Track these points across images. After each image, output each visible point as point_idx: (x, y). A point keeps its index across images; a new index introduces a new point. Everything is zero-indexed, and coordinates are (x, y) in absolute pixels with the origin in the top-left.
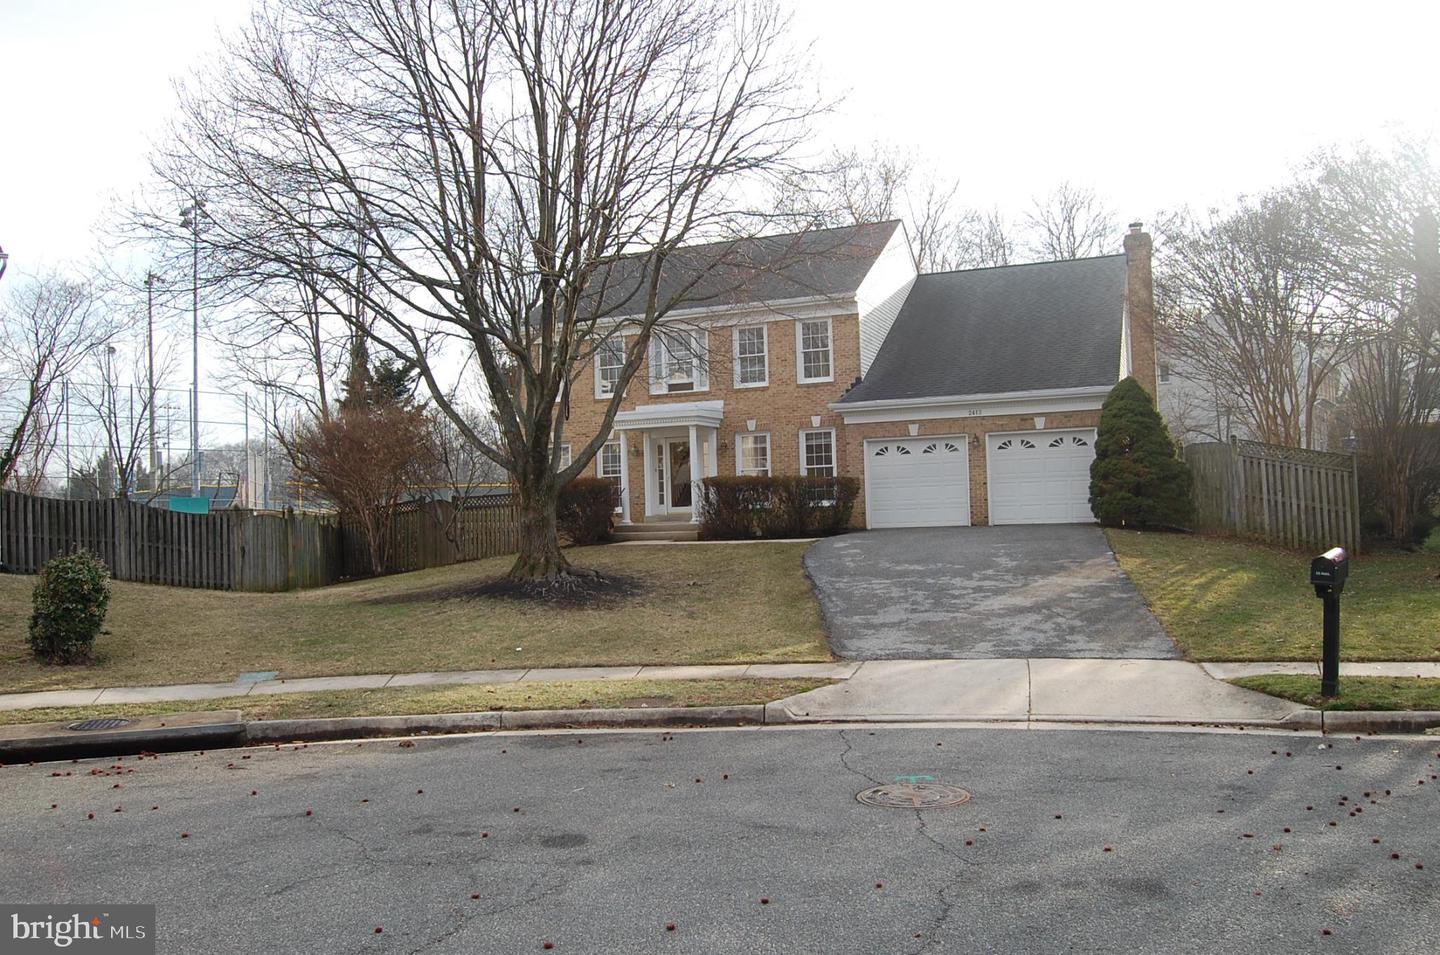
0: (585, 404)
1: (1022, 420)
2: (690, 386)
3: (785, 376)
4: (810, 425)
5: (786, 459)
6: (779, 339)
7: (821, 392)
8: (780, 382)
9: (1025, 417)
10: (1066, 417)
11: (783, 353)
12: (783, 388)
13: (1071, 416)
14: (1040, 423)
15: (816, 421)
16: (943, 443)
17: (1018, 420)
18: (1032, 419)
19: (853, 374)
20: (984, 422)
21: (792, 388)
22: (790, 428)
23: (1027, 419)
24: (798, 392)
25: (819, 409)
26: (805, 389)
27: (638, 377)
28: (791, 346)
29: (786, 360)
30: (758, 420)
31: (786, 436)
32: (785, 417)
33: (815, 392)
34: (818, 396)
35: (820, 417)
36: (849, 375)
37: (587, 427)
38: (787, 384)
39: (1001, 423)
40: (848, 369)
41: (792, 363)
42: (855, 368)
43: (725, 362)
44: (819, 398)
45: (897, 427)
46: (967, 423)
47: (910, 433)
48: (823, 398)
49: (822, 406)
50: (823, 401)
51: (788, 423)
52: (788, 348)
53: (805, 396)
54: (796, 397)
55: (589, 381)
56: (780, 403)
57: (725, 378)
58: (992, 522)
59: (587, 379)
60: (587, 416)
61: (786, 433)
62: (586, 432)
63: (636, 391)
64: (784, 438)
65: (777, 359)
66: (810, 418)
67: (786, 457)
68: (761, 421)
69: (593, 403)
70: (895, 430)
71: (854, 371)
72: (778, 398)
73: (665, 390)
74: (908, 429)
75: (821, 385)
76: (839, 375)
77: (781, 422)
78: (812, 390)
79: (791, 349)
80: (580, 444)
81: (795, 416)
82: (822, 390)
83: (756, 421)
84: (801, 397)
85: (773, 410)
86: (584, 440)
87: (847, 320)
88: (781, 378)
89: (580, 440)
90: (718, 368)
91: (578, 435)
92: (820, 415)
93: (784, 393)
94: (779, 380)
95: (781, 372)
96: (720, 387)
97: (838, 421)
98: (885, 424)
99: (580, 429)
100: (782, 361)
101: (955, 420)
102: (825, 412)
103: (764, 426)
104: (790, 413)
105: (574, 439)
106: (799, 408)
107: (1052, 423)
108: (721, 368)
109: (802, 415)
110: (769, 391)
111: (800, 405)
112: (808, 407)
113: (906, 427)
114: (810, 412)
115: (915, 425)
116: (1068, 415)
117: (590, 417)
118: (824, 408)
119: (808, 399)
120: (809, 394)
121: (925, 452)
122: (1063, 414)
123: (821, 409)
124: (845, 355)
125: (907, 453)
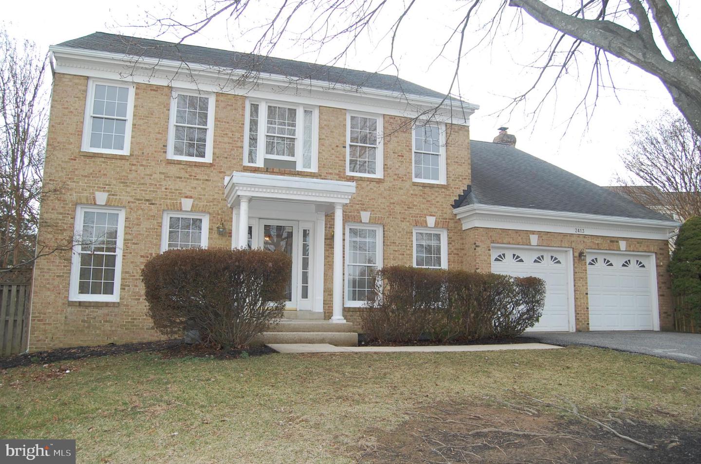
0: (153, 163)
1: (612, 241)
2: (293, 164)
3: (402, 171)
4: (425, 224)
6: (396, 134)
7: (436, 194)
8: (396, 177)
9: (613, 239)
10: (638, 243)
11: (399, 148)
12: (398, 183)
13: (641, 243)
14: (623, 245)
15: (431, 221)
17: (609, 241)
18: (617, 242)
19: (464, 181)
20: (586, 240)
21: (407, 185)
22: (404, 225)
23: (614, 241)
24: (414, 190)
25: (433, 209)
26: (421, 188)
27: (231, 143)
28: (408, 143)
29: (403, 156)
30: (373, 213)
31: (400, 232)
32: (400, 213)
33: (430, 193)
34: (433, 197)
35: (434, 218)
36: (461, 181)
37: (154, 192)
38: (402, 180)
39: (597, 242)
40: (461, 176)
41: (408, 160)
42: (467, 176)
43: (337, 146)
44: (434, 199)
45: (519, 235)
46: (573, 239)
47: (530, 242)
48: (438, 199)
49: (436, 207)
50: (438, 202)
51: (403, 220)
52: (404, 145)
53: (421, 195)
54: (412, 194)
55: (161, 135)
56: (395, 198)
57: (337, 163)
58: (591, 329)
59: (159, 133)
60: (154, 178)
61: (401, 230)
62: (152, 198)
63: (226, 158)
64: (398, 235)
65: (394, 153)
66: (425, 217)
67: (401, 254)
68: (376, 214)
69: (164, 164)
70: (520, 238)
71: (465, 179)
72: (393, 193)
73: (260, 163)
74: (529, 239)
75: (436, 186)
76: (453, 180)
77: (396, 218)
78: (427, 190)
79: (408, 146)
80: (140, 212)
81: (411, 214)
82: (436, 192)
83: (370, 213)
84: (416, 195)
85: (388, 204)
86: (146, 207)
87: (459, 130)
88: (397, 172)
89: (141, 207)
90: (330, 151)
91: (138, 200)
92: (434, 216)
93: (400, 188)
94: (395, 175)
95: (397, 167)
96: (330, 171)
97: (452, 224)
98: (510, 231)
99: (141, 194)
100: (399, 156)
101: (565, 235)
102: (439, 213)
103: (379, 219)
104: (406, 210)
105: (132, 205)
106: (414, 205)
107: (630, 246)
108: (333, 151)
109: (418, 214)
110: (385, 183)
111: (415, 203)
112: (423, 206)
113: (529, 236)
114: (425, 212)
115: (537, 236)
116: (640, 241)
117: (159, 180)
118: (438, 210)
119: (423, 198)
120: (424, 193)
121: (535, 261)
122: (637, 240)
123: (436, 210)
124: (457, 162)
125: (521, 261)
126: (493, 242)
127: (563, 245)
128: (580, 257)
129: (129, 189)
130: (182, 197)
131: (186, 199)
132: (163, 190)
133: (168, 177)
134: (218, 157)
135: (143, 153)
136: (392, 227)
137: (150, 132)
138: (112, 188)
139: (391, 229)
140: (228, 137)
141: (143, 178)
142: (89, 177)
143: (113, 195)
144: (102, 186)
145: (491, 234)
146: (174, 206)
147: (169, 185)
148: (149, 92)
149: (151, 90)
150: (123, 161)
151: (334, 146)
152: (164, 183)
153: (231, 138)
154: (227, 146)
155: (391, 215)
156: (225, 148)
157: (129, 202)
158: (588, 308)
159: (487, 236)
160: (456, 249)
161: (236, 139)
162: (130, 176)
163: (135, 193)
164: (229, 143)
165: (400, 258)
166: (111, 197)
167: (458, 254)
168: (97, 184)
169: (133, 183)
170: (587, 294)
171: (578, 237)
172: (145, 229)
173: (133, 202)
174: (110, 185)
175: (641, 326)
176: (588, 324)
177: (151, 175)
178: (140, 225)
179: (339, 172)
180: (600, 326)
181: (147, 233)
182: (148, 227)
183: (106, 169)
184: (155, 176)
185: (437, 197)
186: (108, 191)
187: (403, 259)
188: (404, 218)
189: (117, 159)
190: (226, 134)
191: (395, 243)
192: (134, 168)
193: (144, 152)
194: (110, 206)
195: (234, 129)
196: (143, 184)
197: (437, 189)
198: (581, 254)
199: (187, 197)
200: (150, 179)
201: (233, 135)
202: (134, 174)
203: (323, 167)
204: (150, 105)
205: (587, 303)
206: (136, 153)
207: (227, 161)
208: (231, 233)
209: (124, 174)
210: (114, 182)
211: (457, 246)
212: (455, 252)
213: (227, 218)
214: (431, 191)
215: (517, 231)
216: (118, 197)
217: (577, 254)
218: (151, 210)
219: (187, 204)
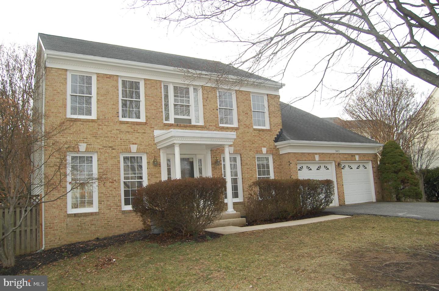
2: (190, 121)
3: (247, 123)
4: (261, 152)
5: (251, 171)
6: (243, 101)
8: (245, 126)
9: (352, 155)
12: (247, 129)
14: (357, 157)
15: (264, 150)
16: (324, 165)
18: (355, 156)
19: (279, 127)
20: (340, 156)
21: (251, 130)
22: (251, 153)
23: (353, 155)
24: (254, 133)
25: (265, 144)
26: (258, 132)
27: (156, 110)
28: (250, 106)
29: (248, 114)
30: (235, 147)
31: (249, 158)
32: (249, 146)
33: (263, 134)
34: (264, 136)
35: (266, 148)
36: (277, 127)
37: (114, 141)
38: (248, 128)
39: (345, 157)
40: (277, 124)
41: (250, 116)
42: (280, 124)
43: (213, 109)
44: (265, 138)
45: (310, 156)
46: (335, 156)
47: (315, 159)
48: (267, 138)
49: (266, 142)
50: (267, 139)
51: (250, 150)
52: (248, 107)
53: (258, 136)
54: (254, 136)
55: (115, 106)
56: (246, 138)
57: (214, 119)
58: (346, 203)
59: (114, 105)
60: (113, 133)
61: (250, 156)
62: (112, 146)
63: (154, 119)
64: (248, 159)
65: (243, 112)
66: (261, 148)
67: (251, 170)
68: (236, 148)
69: (118, 124)
70: (310, 157)
71: (279, 125)
72: (245, 135)
73: (172, 121)
74: (315, 157)
75: (265, 130)
76: (273, 126)
77: (247, 150)
78: (261, 132)
79: (250, 108)
80: (106, 155)
81: (254, 147)
82: (265, 133)
83: (233, 147)
84: (256, 136)
85: (242, 142)
86: (110, 152)
87: (274, 98)
88: (245, 123)
89: (107, 151)
90: (210, 112)
91: (105, 147)
92: (266, 147)
93: (248, 132)
94: (245, 125)
95: (245, 120)
96: (211, 124)
97: (274, 152)
98: (305, 154)
99: (106, 143)
100: (245, 114)
101: (331, 154)
102: (268, 146)
103: (238, 151)
104: (251, 145)
105: (101, 150)
106: (255, 142)
107: (360, 158)
108: (211, 112)
109: (257, 147)
110: (240, 130)
111: (256, 141)
112: (260, 142)
113: (314, 156)
114: (261, 145)
115: (318, 155)
116: (364, 155)
117: (116, 134)
118: (267, 144)
119: (259, 137)
120: (260, 135)
121: (317, 169)
122: (363, 154)
123: (266, 144)
124: (275, 116)
125: (311, 169)
126: (298, 160)
127: (331, 160)
128: (338, 165)
129: (98, 141)
130: (130, 144)
131: (133, 145)
132: (119, 140)
133: (122, 132)
134: (149, 118)
135: (105, 118)
136: (245, 155)
137: (108, 104)
138: (89, 141)
139: (245, 156)
140: (154, 106)
141: (107, 133)
142: (74, 134)
143: (89, 145)
144: (82, 139)
145: (297, 156)
146: (126, 149)
147: (123, 137)
148: (105, 79)
149: (107, 78)
150: (94, 123)
151: (212, 109)
152: (119, 136)
153: (155, 106)
154: (153, 111)
155: (244, 148)
156: (153, 113)
157: (99, 149)
158: (344, 193)
159: (295, 157)
160: (277, 165)
161: (158, 107)
162: (99, 133)
163: (103, 143)
164: (154, 110)
165: (251, 172)
166: (88, 146)
167: (279, 168)
168: (79, 138)
169: (101, 137)
170: (343, 185)
171: (337, 155)
172: (110, 165)
173: (101, 149)
174: (87, 139)
175: (367, 200)
176: (344, 201)
177: (111, 131)
178: (107, 163)
179: (216, 124)
180: (349, 202)
181: (112, 167)
182: (112, 163)
183: (84, 128)
184: (113, 132)
185: (266, 136)
186: (86, 143)
187: (252, 173)
188: (251, 149)
189: (89, 122)
190: (153, 104)
191: (247, 164)
192: (100, 127)
193: (106, 116)
194: (88, 152)
195: (157, 101)
196: (107, 137)
197: (266, 132)
198: (339, 164)
199: (133, 144)
200: (111, 133)
201: (156, 104)
202: (101, 131)
203: (207, 122)
204: (107, 87)
205: (343, 190)
206: (101, 117)
207: (154, 120)
208: (160, 164)
209: (95, 131)
210: (89, 137)
211: (278, 164)
212: (277, 167)
213: (157, 155)
214: (263, 133)
215: (309, 154)
216: (92, 146)
217: (337, 164)
218: (113, 153)
219: (134, 148)
